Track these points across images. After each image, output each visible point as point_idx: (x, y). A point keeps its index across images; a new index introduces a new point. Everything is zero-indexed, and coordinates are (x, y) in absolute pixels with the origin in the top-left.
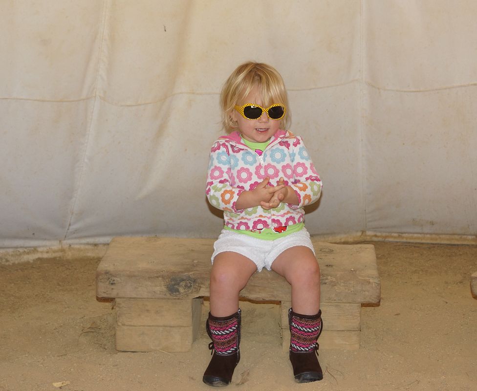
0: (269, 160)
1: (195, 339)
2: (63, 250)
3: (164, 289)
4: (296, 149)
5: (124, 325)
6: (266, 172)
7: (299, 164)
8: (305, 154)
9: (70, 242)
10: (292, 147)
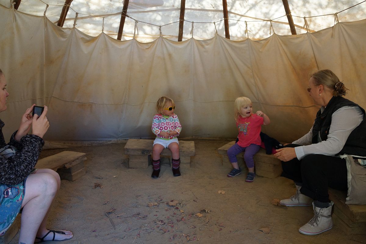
0: (169, 121)
1: (149, 165)
2: (117, 141)
3: (141, 153)
4: (176, 119)
5: (131, 161)
6: (168, 124)
7: (176, 123)
8: (178, 120)
9: (119, 139)
10: (175, 118)
